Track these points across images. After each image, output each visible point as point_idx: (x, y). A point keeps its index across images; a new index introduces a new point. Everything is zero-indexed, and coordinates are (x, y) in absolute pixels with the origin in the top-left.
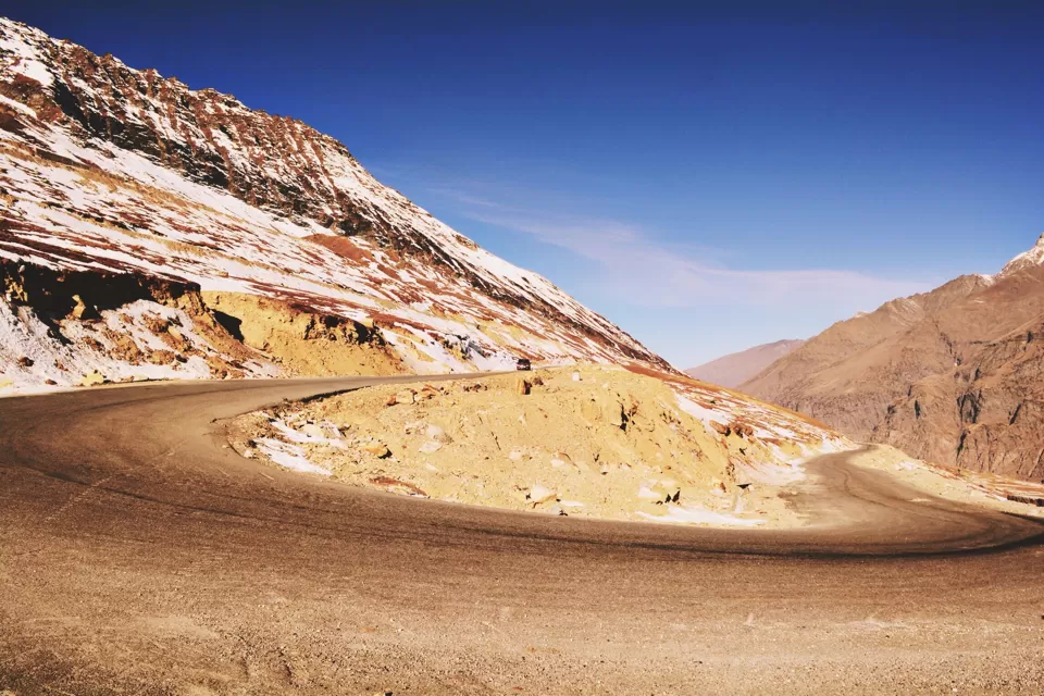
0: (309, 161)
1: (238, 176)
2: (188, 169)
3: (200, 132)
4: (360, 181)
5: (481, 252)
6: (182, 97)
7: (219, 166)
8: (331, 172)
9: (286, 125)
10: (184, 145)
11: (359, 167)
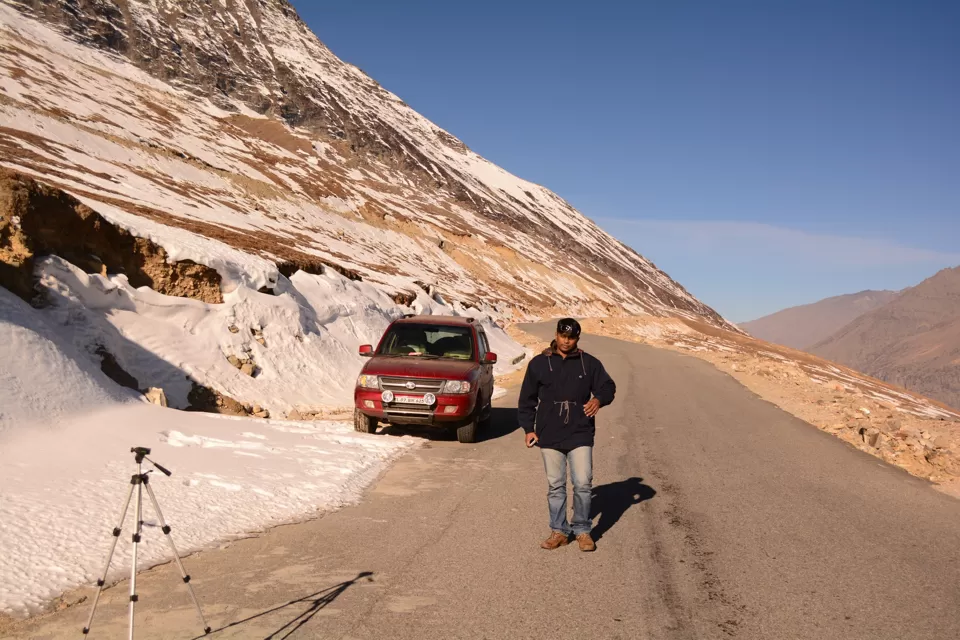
0: (241, 21)
1: (141, 38)
2: (72, 24)
4: (310, 53)
5: (471, 155)
7: (116, 23)
8: (271, 39)
11: (310, 34)
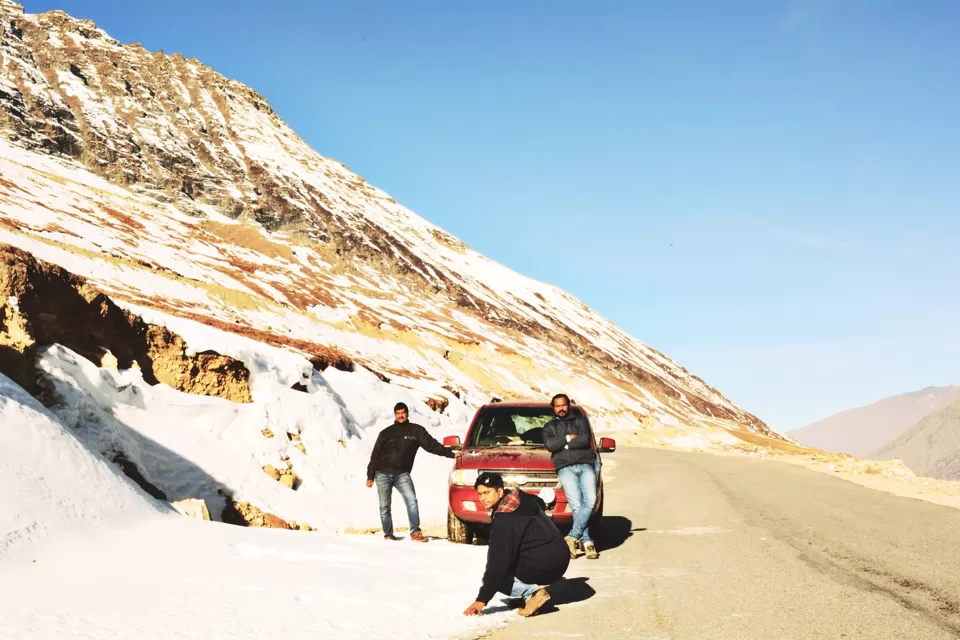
0: (209, 119)
1: (97, 141)
2: (18, 128)
3: (39, 74)
4: (286, 149)
5: (471, 255)
6: (13, 24)
7: (67, 125)
8: (241, 135)
9: (174, 66)
10: (13, 93)
11: (285, 129)
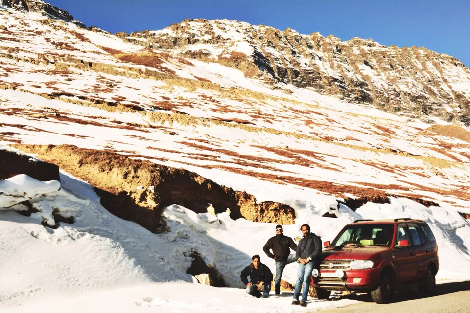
0: (432, 75)
1: (379, 94)
2: (344, 94)
3: (351, 68)
6: (337, 47)
7: (365, 89)
8: (449, 80)
9: (412, 52)
10: (340, 78)
